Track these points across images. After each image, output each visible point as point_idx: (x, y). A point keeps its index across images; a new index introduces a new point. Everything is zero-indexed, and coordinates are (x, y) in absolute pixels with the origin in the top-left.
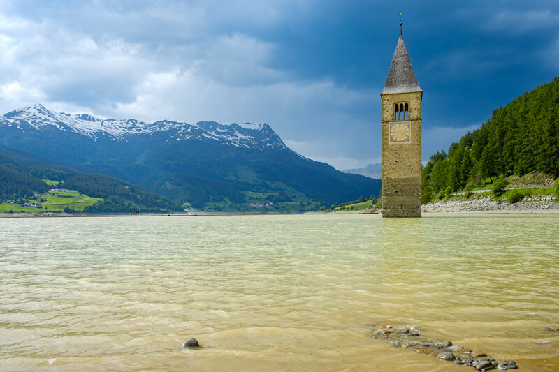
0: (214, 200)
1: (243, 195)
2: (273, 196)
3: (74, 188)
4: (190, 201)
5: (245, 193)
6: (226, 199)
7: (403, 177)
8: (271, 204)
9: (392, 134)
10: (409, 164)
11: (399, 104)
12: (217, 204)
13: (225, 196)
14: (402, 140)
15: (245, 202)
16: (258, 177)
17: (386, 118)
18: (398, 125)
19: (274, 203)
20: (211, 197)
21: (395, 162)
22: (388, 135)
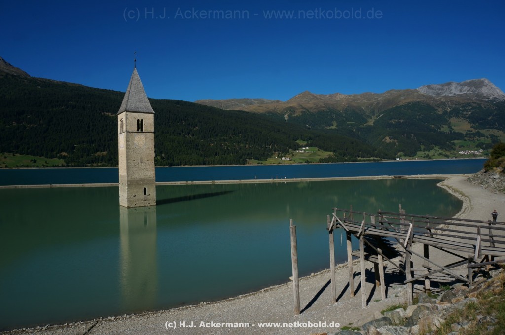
0: (424, 150)
1: (454, 144)
2: (483, 144)
3: (315, 146)
4: (403, 151)
5: (455, 142)
6: (437, 148)
8: (481, 151)
11: (122, 121)
12: (427, 152)
13: (436, 145)
14: (122, 147)
15: (454, 150)
16: (471, 127)
17: (119, 132)
18: (121, 136)
19: (483, 149)
20: (422, 147)
22: (119, 143)
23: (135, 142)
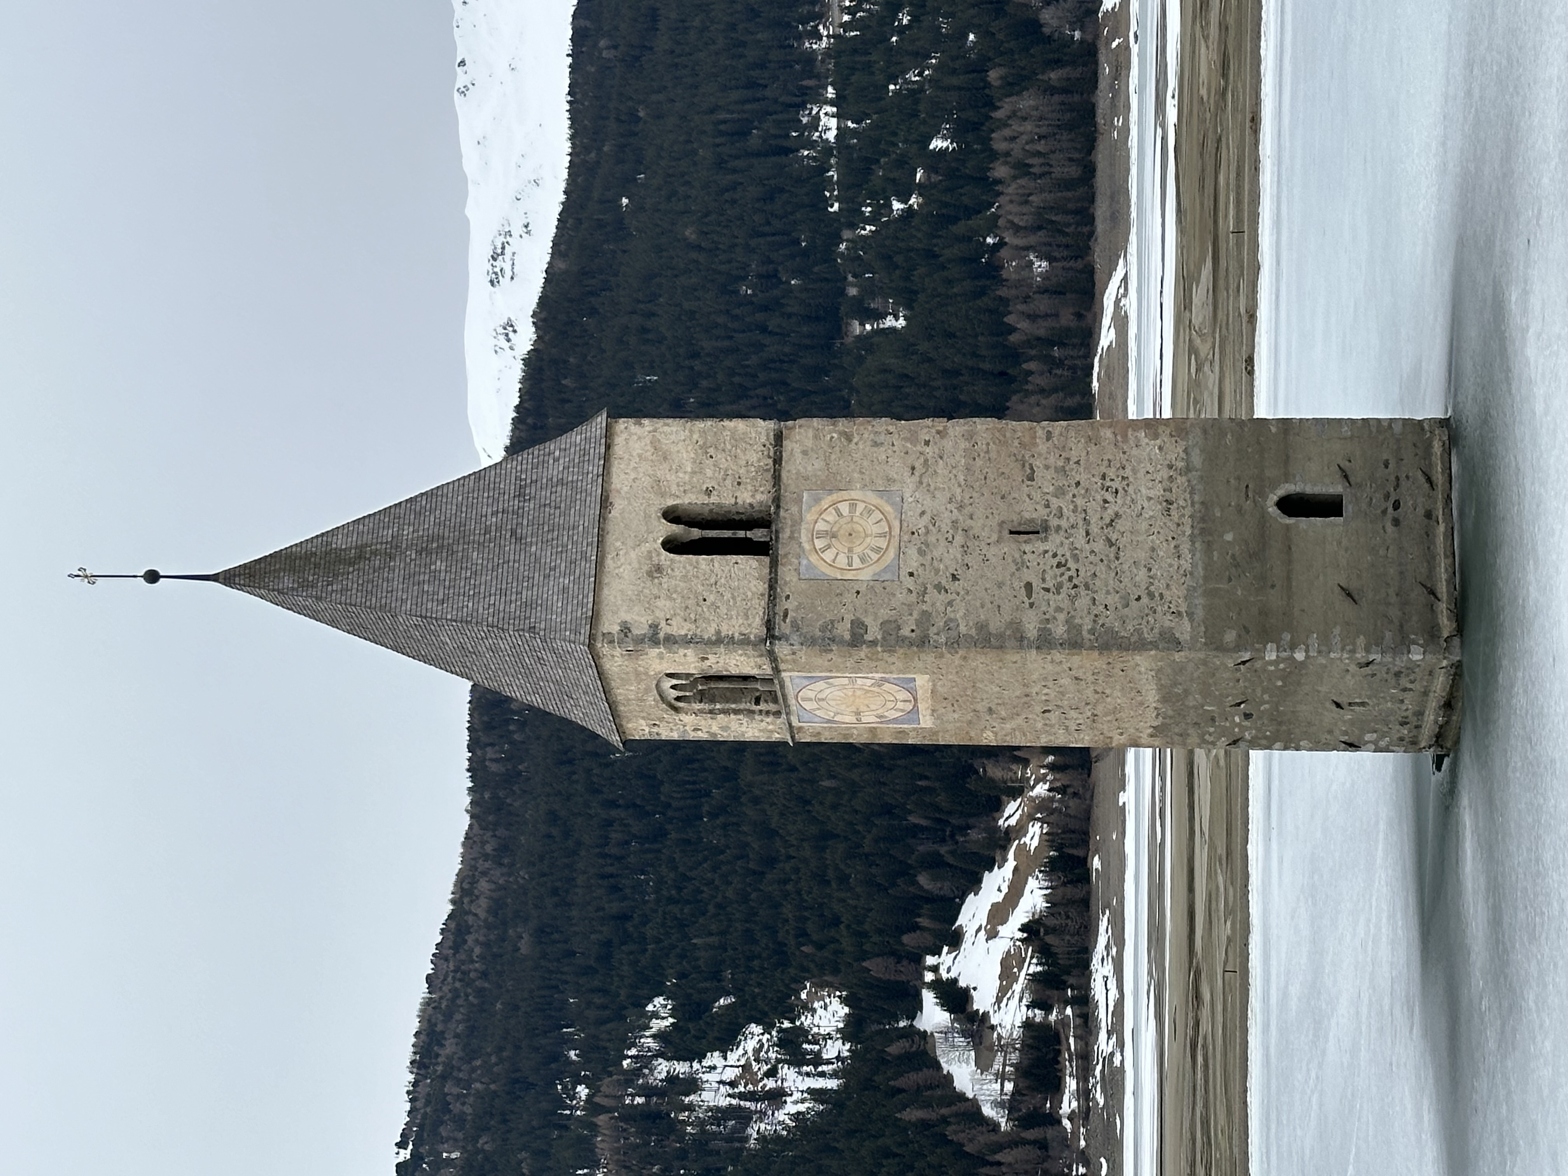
7: (1152, 696)
9: (869, 718)
10: (1065, 681)
11: (675, 693)
14: (904, 695)
17: (771, 731)
18: (807, 705)
21: (1054, 717)
22: (873, 730)
23: (866, 575)
